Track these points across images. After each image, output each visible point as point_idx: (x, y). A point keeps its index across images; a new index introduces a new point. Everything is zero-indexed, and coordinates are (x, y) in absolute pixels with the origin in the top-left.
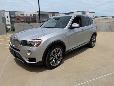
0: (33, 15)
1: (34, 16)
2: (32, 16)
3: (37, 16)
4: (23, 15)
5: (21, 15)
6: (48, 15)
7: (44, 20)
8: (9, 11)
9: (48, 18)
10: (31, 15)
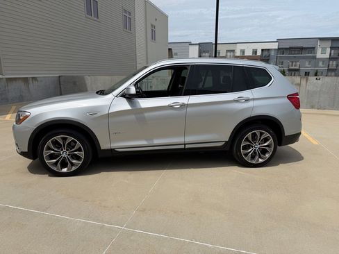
0: (262, 50)
1: (265, 53)
2: (259, 53)
3: (272, 53)
4: (233, 51)
5: (227, 51)
6: (314, 48)
7: (295, 66)
8: (199, 44)
9: (314, 57)
10: (255, 52)
